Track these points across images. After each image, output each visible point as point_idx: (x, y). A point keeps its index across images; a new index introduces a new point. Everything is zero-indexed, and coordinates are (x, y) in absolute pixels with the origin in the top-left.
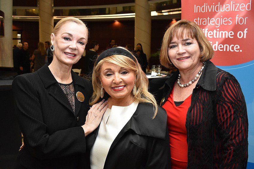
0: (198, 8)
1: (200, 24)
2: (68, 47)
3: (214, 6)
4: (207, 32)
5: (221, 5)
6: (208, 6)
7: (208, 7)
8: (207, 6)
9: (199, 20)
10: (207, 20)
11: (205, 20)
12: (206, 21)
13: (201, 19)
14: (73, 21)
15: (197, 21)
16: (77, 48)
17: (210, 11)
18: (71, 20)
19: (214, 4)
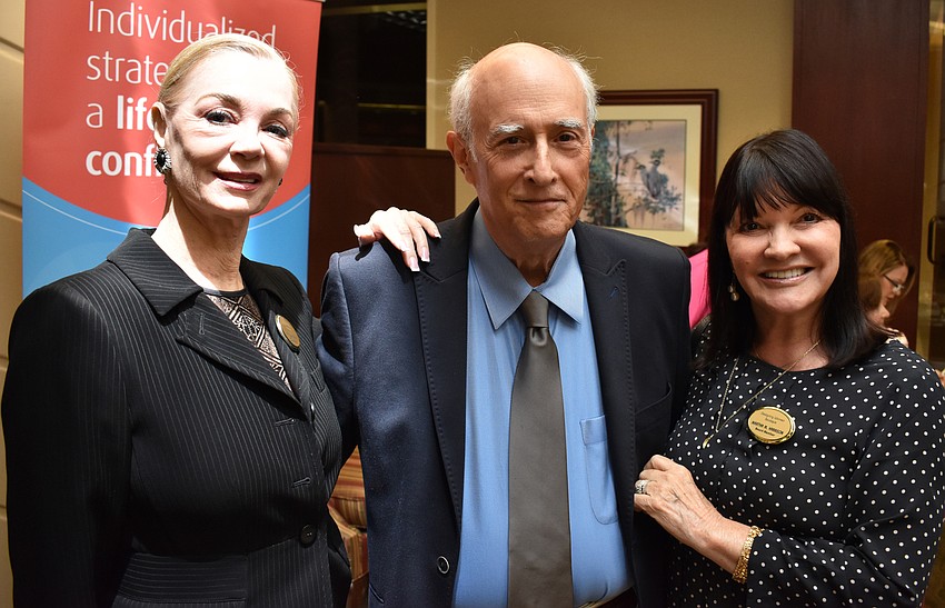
0: (106, 17)
1: (117, 80)
2: (226, 151)
3: (165, 20)
4: (145, 109)
5: (190, 23)
6: (146, 17)
7: (143, 18)
8: (140, 16)
9: (112, 64)
10: (143, 66)
11: (135, 65)
12: (139, 69)
13: (118, 61)
14: (234, 47)
15: (101, 64)
16: (263, 152)
17: (152, 35)
18: (229, 44)
19: (165, 12)
